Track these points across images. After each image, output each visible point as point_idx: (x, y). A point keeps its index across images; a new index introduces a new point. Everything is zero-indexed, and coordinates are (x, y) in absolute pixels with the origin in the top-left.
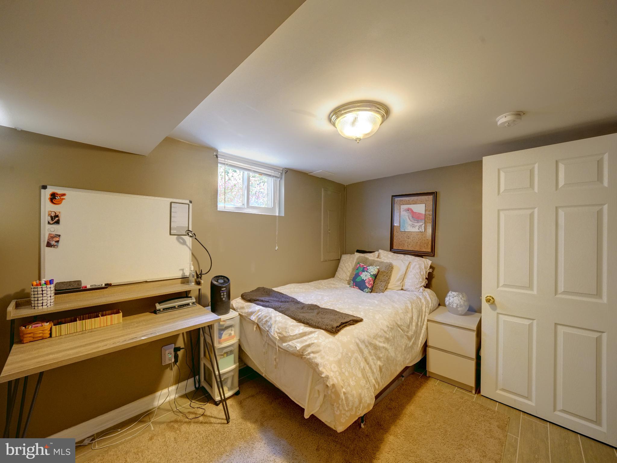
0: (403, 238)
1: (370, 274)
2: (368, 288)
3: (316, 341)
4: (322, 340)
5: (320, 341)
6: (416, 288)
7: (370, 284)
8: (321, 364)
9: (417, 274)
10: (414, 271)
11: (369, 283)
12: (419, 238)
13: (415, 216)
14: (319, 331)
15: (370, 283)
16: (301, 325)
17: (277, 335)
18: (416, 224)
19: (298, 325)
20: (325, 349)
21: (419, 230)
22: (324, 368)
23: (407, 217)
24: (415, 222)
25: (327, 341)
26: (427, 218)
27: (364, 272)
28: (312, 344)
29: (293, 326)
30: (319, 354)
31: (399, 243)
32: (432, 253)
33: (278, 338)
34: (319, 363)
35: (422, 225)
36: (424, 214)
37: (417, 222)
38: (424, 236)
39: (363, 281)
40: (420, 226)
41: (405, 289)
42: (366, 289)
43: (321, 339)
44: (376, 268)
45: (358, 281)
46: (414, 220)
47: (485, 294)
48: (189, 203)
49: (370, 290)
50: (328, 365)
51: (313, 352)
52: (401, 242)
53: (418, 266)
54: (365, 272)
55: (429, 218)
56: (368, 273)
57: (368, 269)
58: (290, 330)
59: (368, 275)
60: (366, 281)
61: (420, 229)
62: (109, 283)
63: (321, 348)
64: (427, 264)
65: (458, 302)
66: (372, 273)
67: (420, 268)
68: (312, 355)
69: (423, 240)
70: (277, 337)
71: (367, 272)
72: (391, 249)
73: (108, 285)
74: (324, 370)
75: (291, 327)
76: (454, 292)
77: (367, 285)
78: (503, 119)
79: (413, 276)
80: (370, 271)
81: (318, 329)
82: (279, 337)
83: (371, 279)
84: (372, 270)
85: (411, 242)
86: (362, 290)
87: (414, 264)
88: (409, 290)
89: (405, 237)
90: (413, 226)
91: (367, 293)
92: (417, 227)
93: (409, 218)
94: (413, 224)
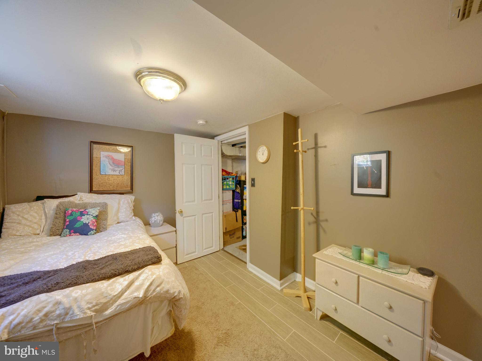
0: (104, 180)
1: (92, 216)
2: (93, 230)
3: (154, 276)
4: (158, 272)
5: (158, 274)
6: (130, 218)
7: (94, 226)
8: (170, 288)
9: (127, 208)
10: (125, 206)
12: (120, 180)
13: (115, 163)
14: (146, 269)
15: (94, 224)
16: (117, 279)
17: (90, 311)
18: (116, 169)
19: (113, 281)
20: (165, 276)
21: (119, 173)
22: (174, 288)
23: (108, 162)
24: (116, 167)
25: (161, 270)
26: (126, 164)
27: (84, 216)
28: (153, 280)
29: (109, 285)
30: (164, 283)
31: (100, 185)
32: (131, 191)
33: (93, 314)
34: (168, 288)
35: (123, 169)
36: (123, 161)
37: (118, 168)
38: (124, 178)
39: (86, 225)
40: (120, 170)
41: (120, 222)
42: (92, 232)
43: (156, 272)
44: (97, 209)
45: (78, 226)
46: (115, 166)
47: (178, 209)
49: (95, 231)
50: (175, 284)
51: (158, 286)
52: (102, 183)
53: (126, 202)
54: (86, 215)
55: (128, 164)
56: (90, 216)
57: (88, 212)
58: (109, 292)
59: (90, 218)
60: (89, 224)
61: (121, 173)
63: (163, 277)
64: (132, 199)
65: (160, 219)
66: (94, 215)
67: (128, 202)
68: (158, 289)
69: (123, 181)
70: (91, 313)
71: (88, 215)
72: (91, 191)
74: (175, 290)
75: (109, 288)
76: (156, 213)
77: (92, 227)
78: (201, 122)
79: (124, 210)
80: (91, 214)
81: (144, 267)
82: (94, 311)
83: (94, 220)
84: (93, 212)
85: (112, 184)
86: (87, 235)
87: (123, 200)
88: (124, 221)
89: (106, 179)
90: (114, 171)
91: (93, 234)
92: (118, 171)
93: (110, 164)
94: (113, 169)
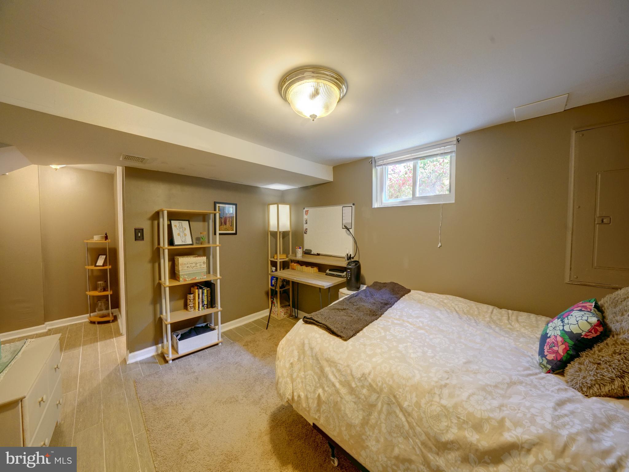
11: (550, 348)
48: (352, 206)
62: (319, 253)
66: (567, 328)
73: (318, 255)
